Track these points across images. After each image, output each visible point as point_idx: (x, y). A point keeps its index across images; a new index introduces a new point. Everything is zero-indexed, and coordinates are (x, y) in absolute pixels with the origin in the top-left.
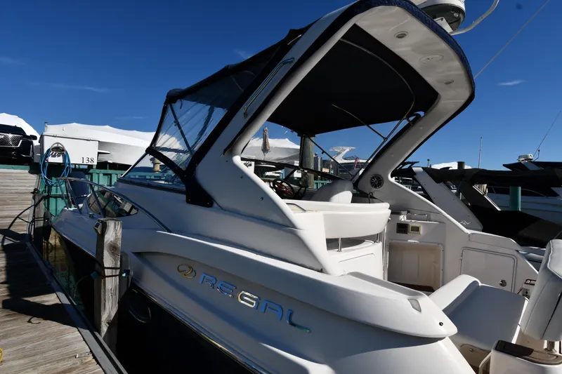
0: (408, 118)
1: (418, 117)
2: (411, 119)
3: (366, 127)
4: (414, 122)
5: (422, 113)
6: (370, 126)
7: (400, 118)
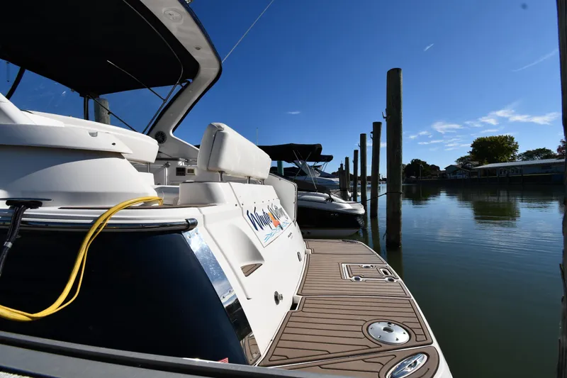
0: (180, 83)
1: (189, 83)
2: (184, 84)
3: (147, 89)
4: (186, 87)
5: (191, 80)
6: (152, 88)
7: (174, 83)
